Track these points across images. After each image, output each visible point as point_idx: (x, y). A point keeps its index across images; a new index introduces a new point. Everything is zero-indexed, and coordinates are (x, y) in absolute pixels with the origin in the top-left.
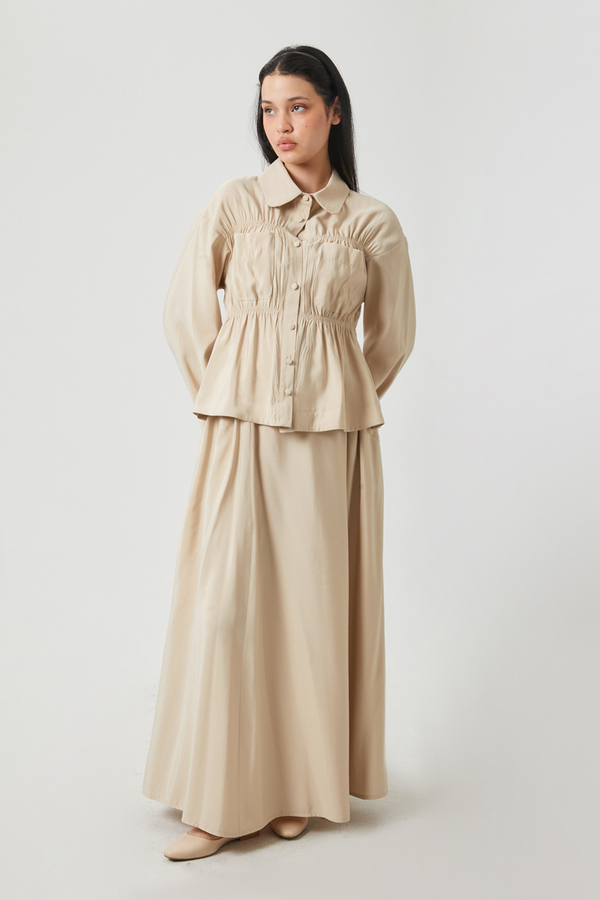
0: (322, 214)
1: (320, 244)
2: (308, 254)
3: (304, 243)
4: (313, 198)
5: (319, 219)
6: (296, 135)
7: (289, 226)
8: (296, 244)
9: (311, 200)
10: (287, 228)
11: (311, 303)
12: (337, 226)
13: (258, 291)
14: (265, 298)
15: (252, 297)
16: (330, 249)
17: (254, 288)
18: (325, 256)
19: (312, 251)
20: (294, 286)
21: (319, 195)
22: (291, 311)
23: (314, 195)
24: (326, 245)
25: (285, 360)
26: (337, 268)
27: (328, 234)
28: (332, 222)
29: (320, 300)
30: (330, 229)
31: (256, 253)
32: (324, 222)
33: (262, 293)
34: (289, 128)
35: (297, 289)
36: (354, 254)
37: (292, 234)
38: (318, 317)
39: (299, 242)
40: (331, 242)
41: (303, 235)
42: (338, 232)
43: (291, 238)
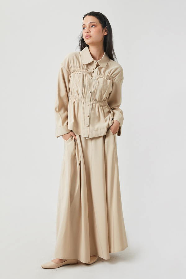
1: (98, 78)
2: (94, 81)
7: (89, 71)
8: (91, 78)
9: (97, 63)
10: (88, 72)
11: (94, 97)
12: (104, 72)
13: (79, 92)
14: (80, 95)
15: (77, 94)
16: (101, 80)
17: (77, 91)
18: (100, 82)
19: (96, 81)
20: (89, 92)
22: (88, 100)
23: (98, 61)
24: (100, 79)
25: (86, 116)
26: (103, 86)
27: (101, 75)
28: (102, 70)
29: (97, 96)
30: (102, 73)
31: (78, 81)
36: (109, 81)
37: (90, 75)
38: (97, 102)
39: (92, 77)
40: (102, 78)
41: (93, 75)
42: (104, 74)
43: (89, 76)
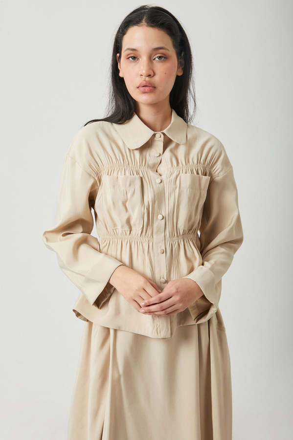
0: (172, 146)
3: (164, 177)
4: (164, 134)
5: (171, 151)
6: (156, 79)
7: (149, 163)
8: (158, 181)
9: (162, 136)
10: (148, 166)
11: (174, 227)
12: (187, 154)
13: (132, 223)
14: (137, 230)
15: (127, 229)
17: (128, 222)
20: (160, 217)
21: (169, 130)
22: (158, 238)
23: (165, 131)
27: (180, 165)
28: (181, 152)
29: (182, 223)
31: (129, 194)
32: (175, 153)
33: (135, 225)
34: (152, 74)
35: (163, 219)
36: (204, 180)
37: (153, 171)
38: (180, 237)
39: (161, 175)
40: (186, 173)
41: (161, 169)
42: (189, 161)
43: (152, 174)
